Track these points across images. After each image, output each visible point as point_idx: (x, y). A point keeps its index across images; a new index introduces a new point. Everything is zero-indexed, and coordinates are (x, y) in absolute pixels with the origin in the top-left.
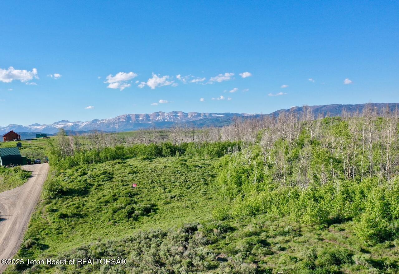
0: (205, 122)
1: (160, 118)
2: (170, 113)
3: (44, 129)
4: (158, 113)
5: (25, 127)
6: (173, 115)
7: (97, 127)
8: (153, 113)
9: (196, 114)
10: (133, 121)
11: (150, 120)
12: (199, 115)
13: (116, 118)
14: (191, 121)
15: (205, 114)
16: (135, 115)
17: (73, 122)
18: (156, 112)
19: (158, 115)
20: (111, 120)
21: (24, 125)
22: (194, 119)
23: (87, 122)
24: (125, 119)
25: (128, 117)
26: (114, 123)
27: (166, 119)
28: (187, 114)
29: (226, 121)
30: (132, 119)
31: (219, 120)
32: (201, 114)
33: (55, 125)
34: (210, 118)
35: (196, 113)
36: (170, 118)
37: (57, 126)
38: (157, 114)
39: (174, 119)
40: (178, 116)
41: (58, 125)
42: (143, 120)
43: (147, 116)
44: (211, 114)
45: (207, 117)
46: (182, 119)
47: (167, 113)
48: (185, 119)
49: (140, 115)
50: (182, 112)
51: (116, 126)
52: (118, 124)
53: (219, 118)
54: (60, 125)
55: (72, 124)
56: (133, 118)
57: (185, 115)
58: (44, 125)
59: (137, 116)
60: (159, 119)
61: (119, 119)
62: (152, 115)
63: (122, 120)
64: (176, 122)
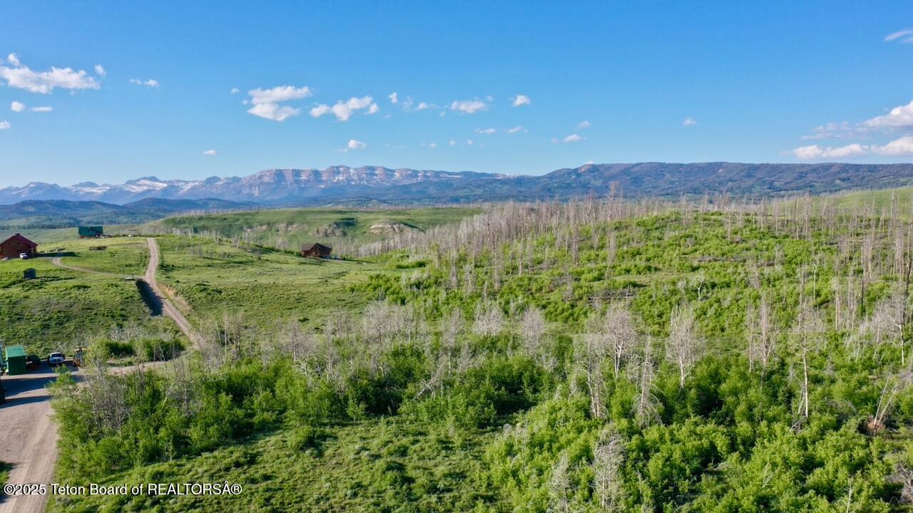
0: (427, 188)
1: (341, 178)
2: (361, 168)
3: (105, 195)
4: (338, 168)
5: (65, 189)
6: (367, 174)
7: (215, 192)
8: (328, 169)
9: (409, 173)
10: (289, 183)
11: (321, 182)
12: (415, 173)
13: (255, 175)
14: (399, 184)
15: (425, 172)
16: (293, 170)
17: (167, 180)
18: (334, 167)
19: (338, 173)
20: (245, 178)
21: (62, 185)
22: (406, 182)
23: (196, 181)
24: (274, 179)
25: (280, 174)
26: (251, 186)
27: (353, 180)
28: (393, 171)
29: (464, 188)
30: (287, 178)
31: (452, 184)
32: (418, 172)
33: (130, 185)
34: (436, 180)
35: (410, 170)
36: (361, 179)
37: (134, 189)
38: (335, 171)
39: (367, 181)
40: (376, 175)
41: (135, 187)
42: (309, 181)
43: (316, 173)
44: (437, 174)
45: (431, 179)
46: (384, 181)
47: (355, 169)
48: (388, 182)
49: (303, 171)
50: (384, 168)
51: (254, 192)
52: (259, 188)
53: (453, 182)
54: (140, 185)
55: (165, 185)
56: (289, 177)
57: (389, 173)
58: (105, 185)
59: (297, 173)
60: (338, 180)
61: (260, 177)
62: (325, 171)
63: (266, 179)
64: (372, 186)
